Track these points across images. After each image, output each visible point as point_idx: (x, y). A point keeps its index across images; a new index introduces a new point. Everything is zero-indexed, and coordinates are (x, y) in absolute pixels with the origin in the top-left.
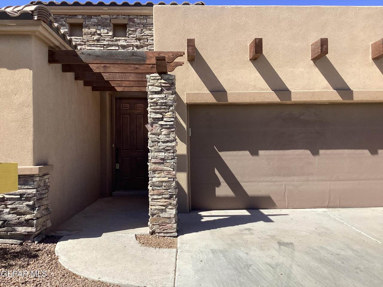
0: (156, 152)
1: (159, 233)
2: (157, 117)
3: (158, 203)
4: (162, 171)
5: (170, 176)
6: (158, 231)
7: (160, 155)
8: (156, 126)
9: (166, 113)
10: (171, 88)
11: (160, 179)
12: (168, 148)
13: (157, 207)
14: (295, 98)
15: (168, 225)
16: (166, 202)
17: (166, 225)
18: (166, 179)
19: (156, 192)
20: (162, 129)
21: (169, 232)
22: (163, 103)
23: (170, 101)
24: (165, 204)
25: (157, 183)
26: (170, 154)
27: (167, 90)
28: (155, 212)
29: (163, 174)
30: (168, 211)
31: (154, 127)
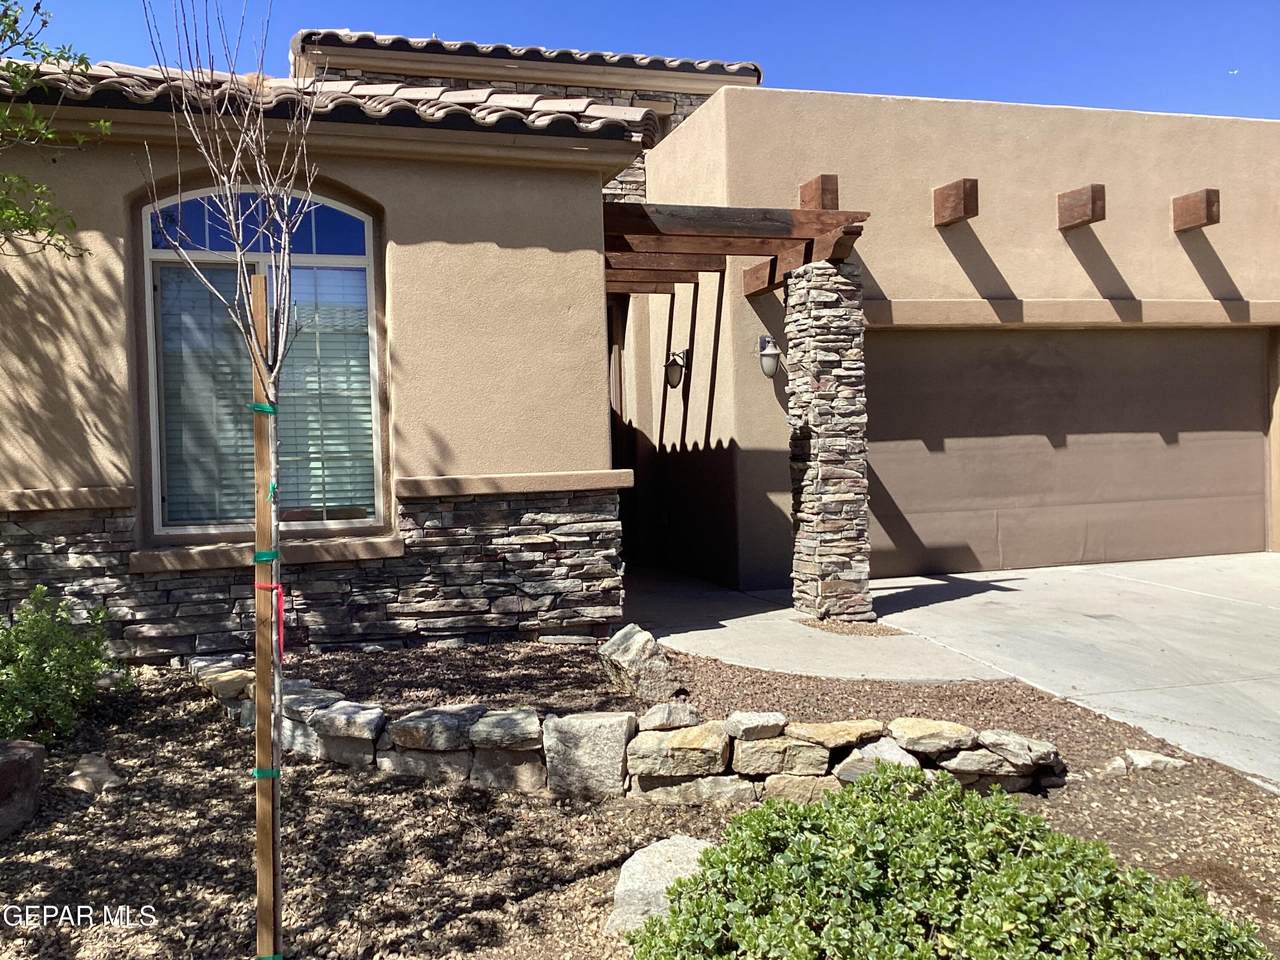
0: (828, 437)
1: (837, 614)
2: (831, 359)
3: (835, 550)
4: (842, 478)
5: (858, 490)
6: (837, 611)
7: (838, 443)
8: (828, 380)
9: (847, 350)
10: (855, 295)
11: (838, 497)
12: (853, 428)
13: (834, 559)
14: (1030, 317)
15: (855, 597)
16: (849, 546)
17: (851, 597)
18: (850, 496)
19: (829, 525)
20: (838, 386)
21: (860, 610)
22: (842, 328)
23: (855, 324)
24: (849, 551)
25: (833, 505)
26: (857, 442)
27: (849, 299)
28: (830, 569)
29: (843, 486)
30: (856, 567)
31: (822, 381)
